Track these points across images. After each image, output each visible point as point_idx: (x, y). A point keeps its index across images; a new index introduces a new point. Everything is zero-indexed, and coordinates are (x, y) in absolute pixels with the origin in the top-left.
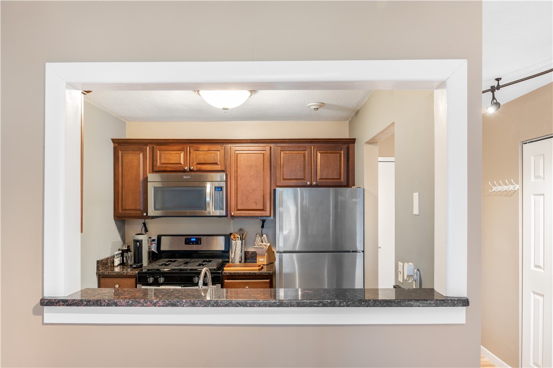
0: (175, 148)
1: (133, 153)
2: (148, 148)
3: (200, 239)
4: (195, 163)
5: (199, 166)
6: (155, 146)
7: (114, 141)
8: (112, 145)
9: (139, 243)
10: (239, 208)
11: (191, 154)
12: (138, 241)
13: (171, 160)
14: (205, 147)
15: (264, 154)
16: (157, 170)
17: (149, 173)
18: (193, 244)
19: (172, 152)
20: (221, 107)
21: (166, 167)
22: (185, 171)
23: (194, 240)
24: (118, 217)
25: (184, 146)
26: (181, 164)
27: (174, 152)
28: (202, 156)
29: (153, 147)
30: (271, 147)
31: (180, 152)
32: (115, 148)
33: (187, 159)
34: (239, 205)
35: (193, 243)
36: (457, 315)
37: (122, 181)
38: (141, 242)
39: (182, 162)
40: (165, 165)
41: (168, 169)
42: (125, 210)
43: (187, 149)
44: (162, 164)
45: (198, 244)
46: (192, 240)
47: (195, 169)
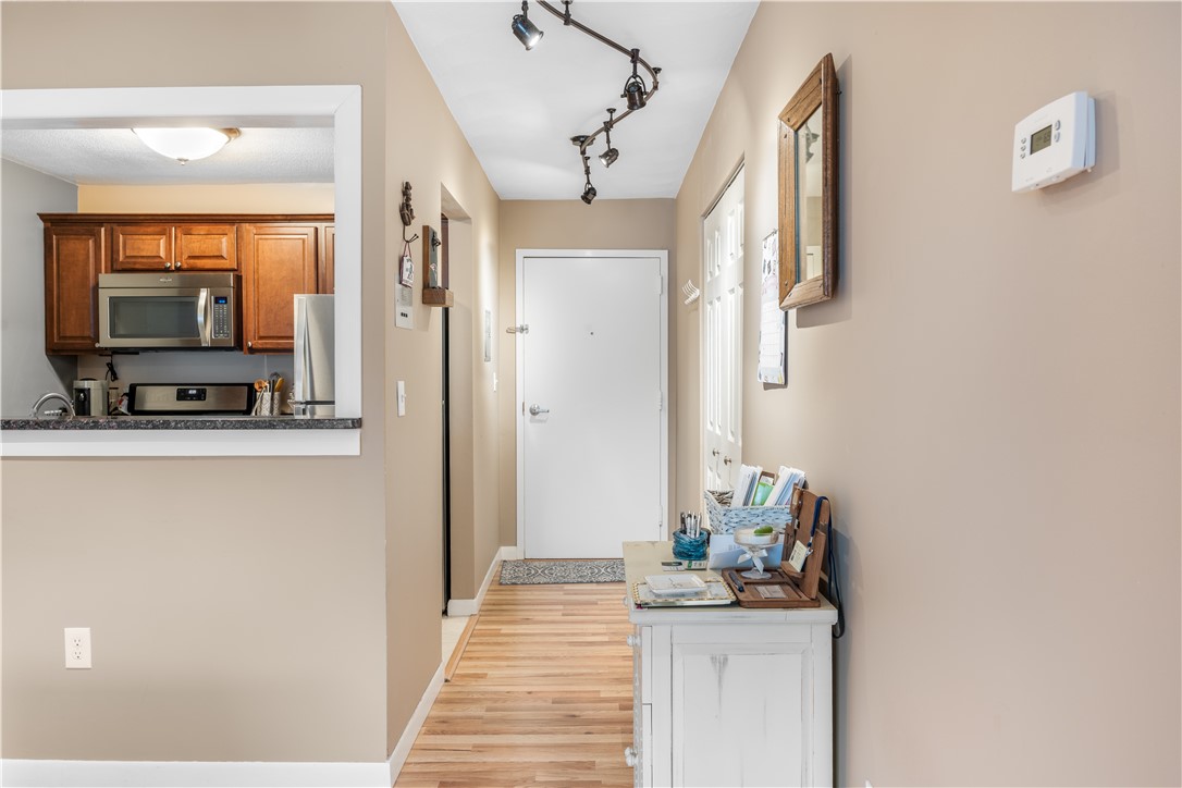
0: (150, 229)
1: (78, 239)
2: (103, 229)
3: (204, 391)
4: (185, 256)
5: (192, 261)
6: (115, 226)
7: (42, 216)
8: (41, 225)
9: (85, 395)
10: (262, 334)
11: (179, 241)
12: (82, 390)
13: (143, 250)
14: (203, 228)
15: (304, 240)
16: (119, 268)
17: (106, 272)
18: (192, 400)
19: (144, 237)
20: (175, 157)
21: (135, 263)
22: (167, 270)
23: (195, 392)
24: (54, 351)
25: (167, 226)
26: (160, 257)
27: (148, 237)
28: (197, 245)
29: (112, 229)
30: (316, 229)
31: (158, 237)
32: (46, 231)
33: (170, 249)
34: (261, 329)
35: (192, 398)
36: (346, 444)
37: (58, 286)
38: (87, 392)
39: (162, 254)
40: (133, 260)
41: (137, 266)
42: (65, 338)
43: (170, 230)
44: (127, 257)
45: (200, 399)
46: (190, 392)
47: (185, 266)
